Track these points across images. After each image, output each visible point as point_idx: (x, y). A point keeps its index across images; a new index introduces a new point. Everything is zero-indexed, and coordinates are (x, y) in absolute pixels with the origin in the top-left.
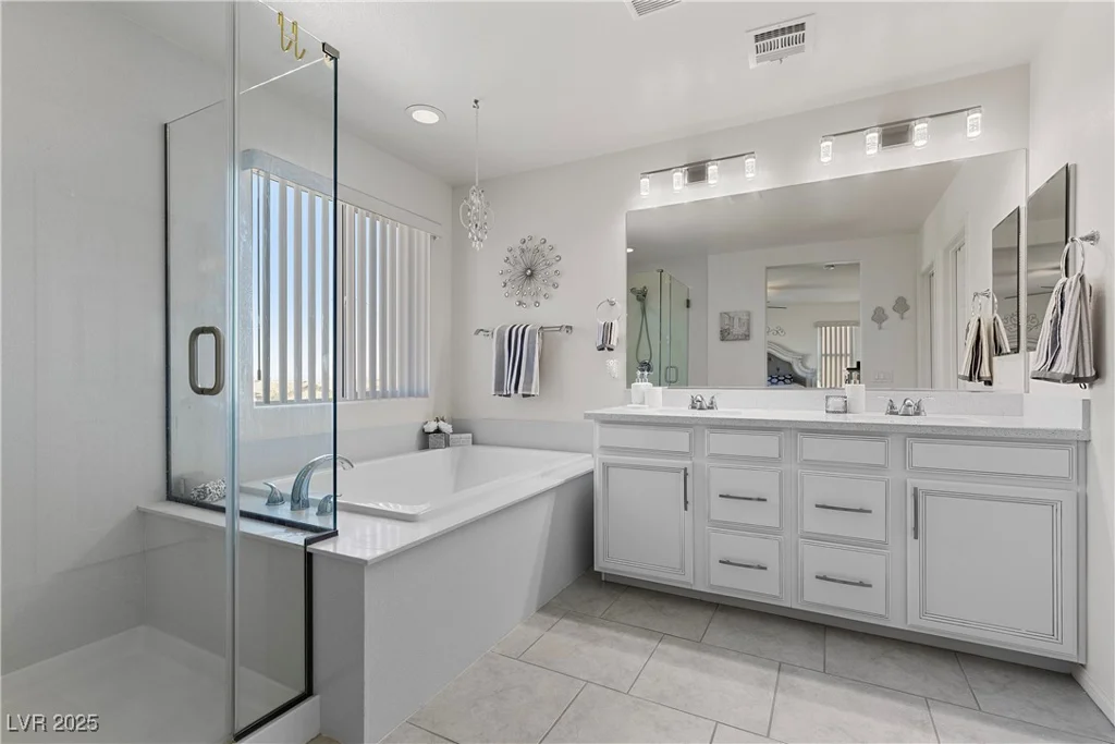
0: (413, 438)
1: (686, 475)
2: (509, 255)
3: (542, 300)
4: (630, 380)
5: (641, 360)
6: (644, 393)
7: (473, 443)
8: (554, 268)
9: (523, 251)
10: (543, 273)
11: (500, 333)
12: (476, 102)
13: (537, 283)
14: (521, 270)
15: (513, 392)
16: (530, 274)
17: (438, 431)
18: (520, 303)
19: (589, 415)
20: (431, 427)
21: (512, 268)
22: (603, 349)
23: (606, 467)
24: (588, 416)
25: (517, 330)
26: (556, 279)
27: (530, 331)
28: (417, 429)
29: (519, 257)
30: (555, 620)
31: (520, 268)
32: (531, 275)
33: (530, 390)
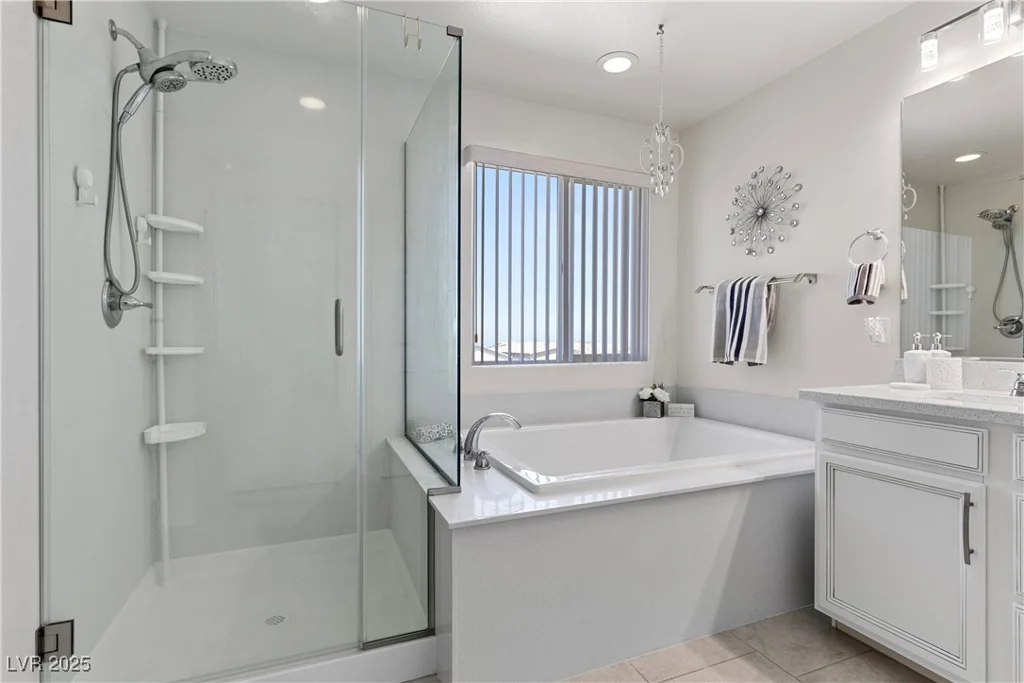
0: (628, 404)
1: (968, 505)
2: (736, 195)
3: (777, 245)
4: (905, 345)
5: (1004, 314)
6: (925, 367)
7: (697, 415)
8: (794, 200)
9: (753, 187)
10: (777, 209)
11: (722, 288)
12: (661, 27)
13: (770, 226)
14: (751, 210)
15: (732, 359)
16: (762, 215)
17: (653, 398)
18: (750, 252)
19: (807, 393)
20: (646, 394)
21: (739, 210)
22: (858, 302)
23: (831, 470)
24: (804, 395)
25: (741, 284)
26: (795, 215)
27: (756, 285)
28: (632, 396)
29: (748, 196)
30: (730, 655)
31: (750, 208)
32: (764, 214)
33: (754, 358)
